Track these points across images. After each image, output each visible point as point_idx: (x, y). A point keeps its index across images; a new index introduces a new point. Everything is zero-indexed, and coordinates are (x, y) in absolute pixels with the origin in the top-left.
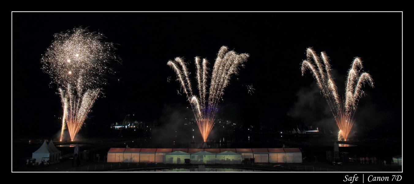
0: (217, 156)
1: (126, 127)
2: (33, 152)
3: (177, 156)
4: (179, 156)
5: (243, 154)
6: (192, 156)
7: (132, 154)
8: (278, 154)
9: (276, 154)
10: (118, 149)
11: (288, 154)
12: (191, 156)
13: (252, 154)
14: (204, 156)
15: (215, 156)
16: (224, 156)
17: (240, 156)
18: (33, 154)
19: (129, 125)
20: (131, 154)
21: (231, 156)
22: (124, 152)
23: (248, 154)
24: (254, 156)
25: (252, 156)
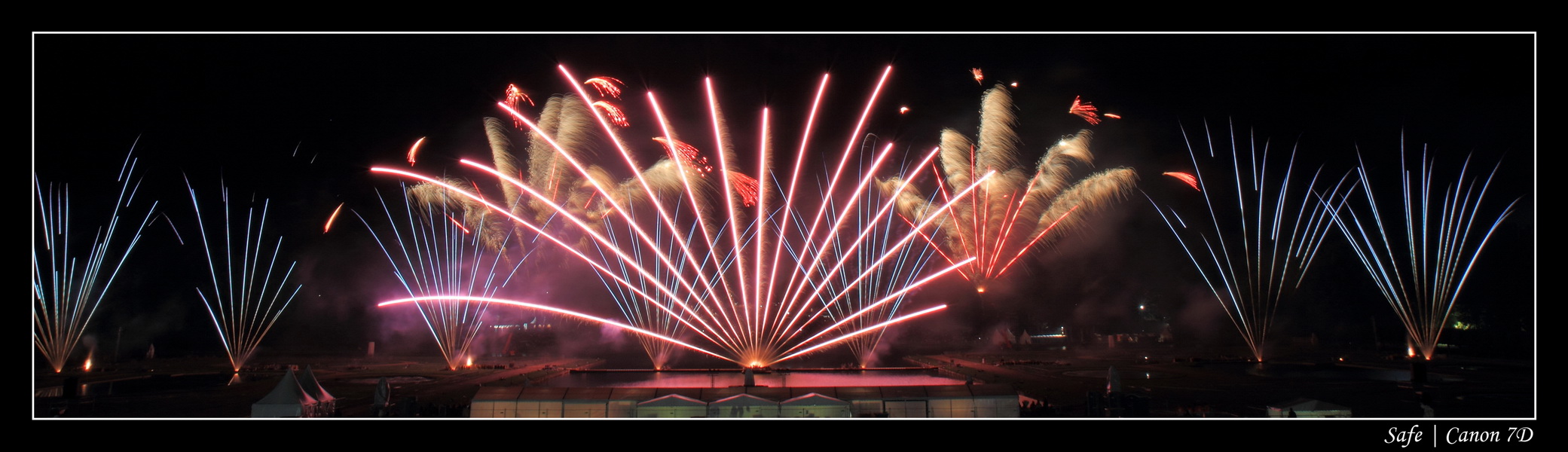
0: (783, 407)
1: (525, 326)
2: (256, 400)
3: (669, 408)
4: (675, 408)
5: (855, 402)
6: (711, 410)
7: (542, 403)
8: (953, 400)
9: (947, 401)
10: (502, 390)
11: (981, 400)
12: (710, 408)
13: (880, 402)
14: (745, 407)
15: (776, 407)
16: (802, 407)
17: (848, 407)
18: (254, 406)
19: (532, 322)
20: (538, 403)
21: (822, 407)
22: (518, 399)
23: (868, 402)
24: (886, 407)
25: (881, 407)
